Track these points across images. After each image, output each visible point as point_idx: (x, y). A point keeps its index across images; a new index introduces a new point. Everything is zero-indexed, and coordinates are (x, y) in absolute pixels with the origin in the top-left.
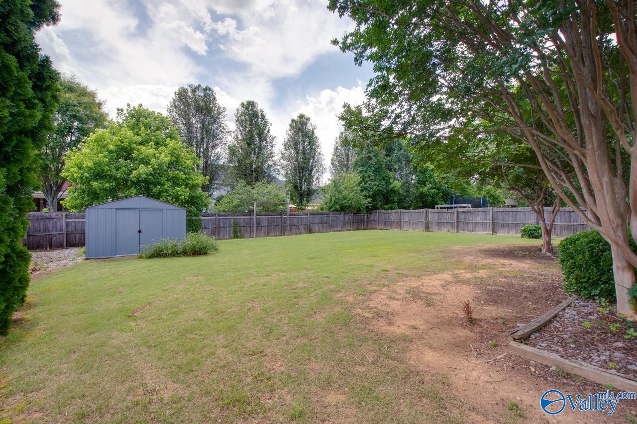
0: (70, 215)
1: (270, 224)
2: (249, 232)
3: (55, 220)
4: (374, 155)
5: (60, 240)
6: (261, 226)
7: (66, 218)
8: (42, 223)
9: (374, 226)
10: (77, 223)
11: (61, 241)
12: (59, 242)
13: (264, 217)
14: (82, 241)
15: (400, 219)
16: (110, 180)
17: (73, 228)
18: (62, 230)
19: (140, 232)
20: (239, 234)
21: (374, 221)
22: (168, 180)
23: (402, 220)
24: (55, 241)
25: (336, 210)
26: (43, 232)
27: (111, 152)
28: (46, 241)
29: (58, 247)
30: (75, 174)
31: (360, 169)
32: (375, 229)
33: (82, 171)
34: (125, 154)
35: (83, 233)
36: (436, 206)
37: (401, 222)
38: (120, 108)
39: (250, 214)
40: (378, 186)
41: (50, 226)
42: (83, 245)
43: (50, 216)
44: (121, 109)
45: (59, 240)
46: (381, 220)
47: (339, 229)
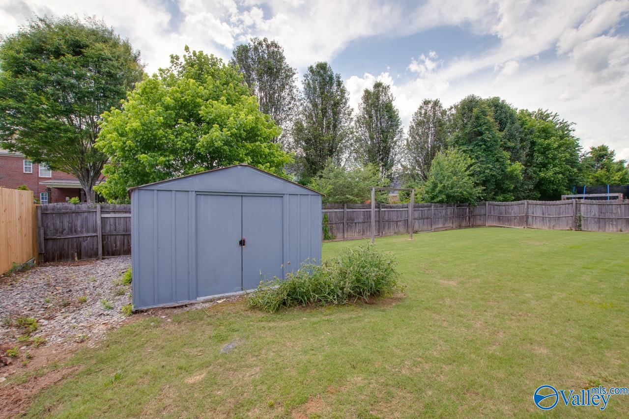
0: (108, 208)
1: (366, 220)
2: (341, 231)
3: (86, 214)
4: (486, 129)
5: (93, 245)
6: (356, 223)
7: (102, 212)
8: (66, 221)
9: (479, 222)
10: (117, 219)
11: (95, 247)
12: (92, 250)
13: (359, 210)
14: (126, 248)
15: (527, 212)
16: (166, 154)
17: (112, 227)
18: (95, 231)
19: (242, 243)
20: (330, 234)
21: (481, 216)
22: (247, 155)
23: (530, 214)
24: (86, 248)
25: (441, 202)
26: (68, 234)
27: (167, 108)
28: (72, 248)
29: (91, 257)
30: (113, 143)
31: (464, 148)
32: (484, 226)
33: (124, 139)
34: (186, 113)
35: (127, 235)
36: (563, 196)
37: (527, 217)
38: (174, 55)
39: (343, 206)
40: (491, 169)
41: (79, 225)
42: (127, 252)
43: (79, 208)
44: (176, 56)
45: (91, 247)
46: (492, 214)
47: (440, 226)
